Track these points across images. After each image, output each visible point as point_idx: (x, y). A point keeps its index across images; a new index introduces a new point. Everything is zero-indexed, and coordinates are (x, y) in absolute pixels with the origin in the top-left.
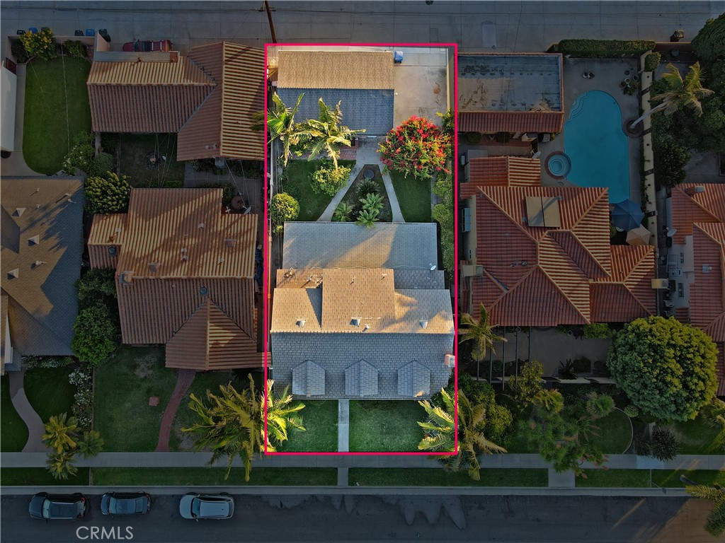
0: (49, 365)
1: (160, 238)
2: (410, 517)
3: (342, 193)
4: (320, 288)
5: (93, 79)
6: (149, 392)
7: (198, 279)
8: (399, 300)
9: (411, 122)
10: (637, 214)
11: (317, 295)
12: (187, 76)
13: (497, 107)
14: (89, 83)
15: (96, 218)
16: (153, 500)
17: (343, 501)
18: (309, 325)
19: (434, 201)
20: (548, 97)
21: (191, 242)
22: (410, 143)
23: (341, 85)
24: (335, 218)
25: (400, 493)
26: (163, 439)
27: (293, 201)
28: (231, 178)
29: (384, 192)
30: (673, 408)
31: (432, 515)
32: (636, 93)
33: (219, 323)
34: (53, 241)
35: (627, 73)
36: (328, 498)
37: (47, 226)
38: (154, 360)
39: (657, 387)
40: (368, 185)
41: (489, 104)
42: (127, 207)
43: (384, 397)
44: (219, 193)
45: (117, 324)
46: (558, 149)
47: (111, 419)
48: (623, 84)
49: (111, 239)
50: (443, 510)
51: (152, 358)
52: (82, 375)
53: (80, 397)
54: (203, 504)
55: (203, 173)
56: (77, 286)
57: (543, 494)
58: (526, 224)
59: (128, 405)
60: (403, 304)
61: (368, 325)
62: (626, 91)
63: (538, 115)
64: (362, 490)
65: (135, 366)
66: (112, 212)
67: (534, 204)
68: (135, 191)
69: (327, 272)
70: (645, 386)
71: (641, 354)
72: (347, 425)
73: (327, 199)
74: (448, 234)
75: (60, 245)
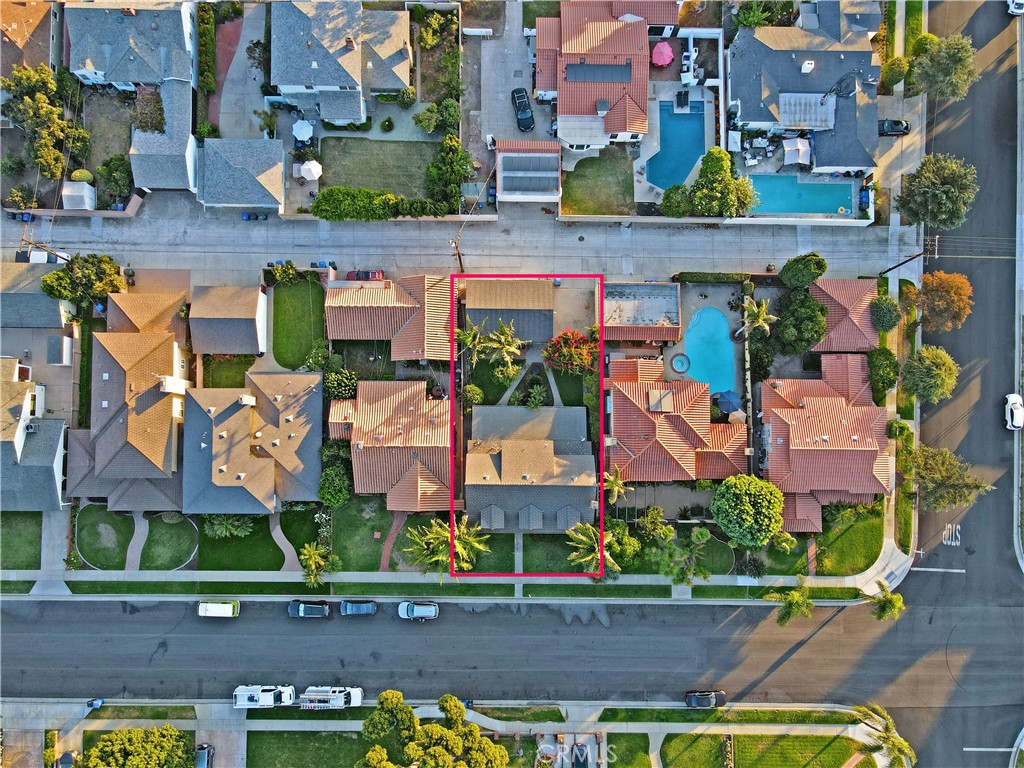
0: (298, 508)
1: (382, 418)
2: (568, 619)
3: (515, 384)
4: (500, 453)
5: (329, 302)
6: (373, 529)
7: (411, 447)
8: (557, 463)
9: (565, 334)
10: (737, 401)
11: (498, 459)
12: (399, 299)
13: (631, 322)
14: (326, 305)
15: (333, 403)
16: (379, 606)
17: (519, 608)
18: (492, 479)
19: (585, 390)
20: (669, 315)
21: (404, 420)
22: (565, 350)
23: (514, 307)
24: (510, 403)
25: (561, 602)
26: (385, 562)
27: (478, 390)
28: (432, 373)
29: (547, 383)
30: (749, 536)
31: (585, 618)
32: (740, 309)
33: (426, 478)
34: (302, 419)
35: (733, 294)
36: (508, 606)
37: (297, 409)
38: (376, 506)
39: (738, 523)
40: (535, 377)
41: (625, 320)
42: (356, 394)
43: (547, 532)
44: (423, 385)
45: (351, 479)
46: (680, 352)
47: (345, 548)
48: (729, 303)
49: (345, 418)
50: (593, 614)
51: (374, 505)
52: (324, 516)
53: (324, 532)
54: (416, 607)
55: (409, 369)
56: (321, 452)
57: (668, 603)
58: (648, 410)
59: (357, 538)
60: (560, 466)
61: (533, 479)
62: (732, 308)
63: (661, 329)
64: (532, 600)
65: (362, 510)
66: (345, 399)
67: (655, 395)
68: (360, 383)
69: (505, 443)
70: (730, 522)
71: (728, 500)
72: (521, 554)
73: (504, 389)
74: (594, 415)
75: (307, 422)
